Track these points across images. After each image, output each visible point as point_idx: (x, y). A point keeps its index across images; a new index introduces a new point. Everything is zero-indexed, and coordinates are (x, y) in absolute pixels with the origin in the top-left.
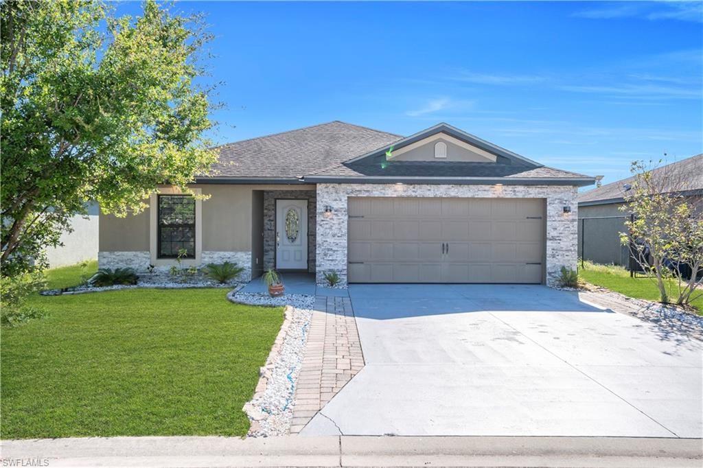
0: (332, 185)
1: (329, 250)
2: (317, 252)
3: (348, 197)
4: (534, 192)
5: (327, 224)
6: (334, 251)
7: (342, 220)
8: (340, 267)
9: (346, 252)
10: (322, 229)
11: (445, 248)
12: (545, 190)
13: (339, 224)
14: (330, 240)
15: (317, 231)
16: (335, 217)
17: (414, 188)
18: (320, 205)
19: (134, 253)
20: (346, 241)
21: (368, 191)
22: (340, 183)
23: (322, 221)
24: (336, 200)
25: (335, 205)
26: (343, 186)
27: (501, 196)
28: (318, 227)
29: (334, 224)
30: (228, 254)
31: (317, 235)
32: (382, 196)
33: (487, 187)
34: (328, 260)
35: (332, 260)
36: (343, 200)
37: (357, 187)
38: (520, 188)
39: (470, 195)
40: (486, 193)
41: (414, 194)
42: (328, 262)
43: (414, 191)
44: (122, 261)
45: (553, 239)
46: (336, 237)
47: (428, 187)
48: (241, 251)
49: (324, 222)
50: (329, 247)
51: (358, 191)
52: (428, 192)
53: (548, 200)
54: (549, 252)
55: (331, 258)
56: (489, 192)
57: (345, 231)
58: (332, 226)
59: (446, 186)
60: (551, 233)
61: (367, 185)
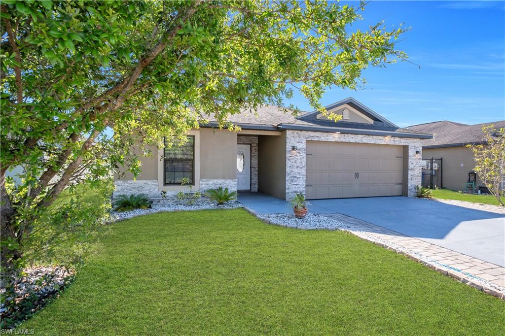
0: (296, 132)
1: (294, 177)
2: (287, 179)
3: (306, 140)
4: (403, 142)
5: (293, 159)
6: (298, 178)
7: (302, 157)
8: (301, 190)
9: (305, 179)
10: (290, 163)
11: (357, 175)
12: (408, 141)
13: (301, 159)
14: (296, 170)
15: (287, 164)
16: (298, 154)
17: (344, 136)
18: (288, 145)
19: (145, 181)
20: (305, 171)
21: (318, 137)
22: (301, 130)
23: (290, 157)
24: (299, 142)
25: (299, 146)
26: (304, 132)
27: (388, 143)
28: (287, 161)
29: (298, 159)
30: (220, 181)
31: (287, 167)
32: (327, 140)
33: (382, 138)
34: (294, 185)
35: (296, 185)
36: (303, 143)
37: (312, 134)
38: (397, 139)
39: (373, 142)
40: (380, 141)
41: (344, 140)
42: (293, 186)
43: (344, 138)
44: (134, 188)
45: (411, 169)
46: (299, 168)
47: (352, 136)
48: (229, 178)
49: (292, 158)
50: (295, 176)
51: (313, 136)
52: (352, 139)
53: (409, 147)
54: (409, 177)
55: (295, 183)
56: (383, 141)
57: (304, 164)
58: (296, 161)
59: (361, 136)
60: (411, 166)
61: (318, 133)
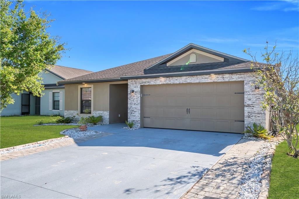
0: (134, 80)
1: (133, 111)
2: (128, 112)
3: (141, 85)
4: (235, 78)
5: (132, 99)
6: (135, 112)
7: (138, 97)
8: (137, 119)
9: (140, 112)
10: (130, 101)
11: (188, 111)
12: (242, 76)
13: (137, 99)
14: (134, 106)
15: (128, 102)
16: (135, 95)
17: (169, 79)
18: (129, 90)
19: (74, 111)
20: (139, 107)
21: (149, 82)
22: (137, 79)
23: (130, 97)
24: (136, 87)
25: (135, 90)
26: (139, 80)
27: (215, 81)
28: (129, 100)
29: (135, 98)
30: (101, 112)
31: (128, 104)
32: (155, 84)
33: (207, 76)
34: (133, 116)
35: (134, 116)
36: (138, 87)
37: (144, 80)
38: (227, 76)
39: (197, 81)
40: (206, 79)
41: (169, 82)
42: (132, 117)
43: (169, 81)
44: (70, 114)
45: (248, 106)
46: (136, 105)
47: (176, 78)
48: (106, 111)
49: (131, 98)
50: (133, 110)
51: (145, 82)
52: (176, 81)
53: (245, 82)
54: (246, 114)
55: (133, 115)
56: (208, 79)
57: (139, 102)
58: (134, 100)
59: (185, 77)
60: (247, 102)
61: (148, 79)
